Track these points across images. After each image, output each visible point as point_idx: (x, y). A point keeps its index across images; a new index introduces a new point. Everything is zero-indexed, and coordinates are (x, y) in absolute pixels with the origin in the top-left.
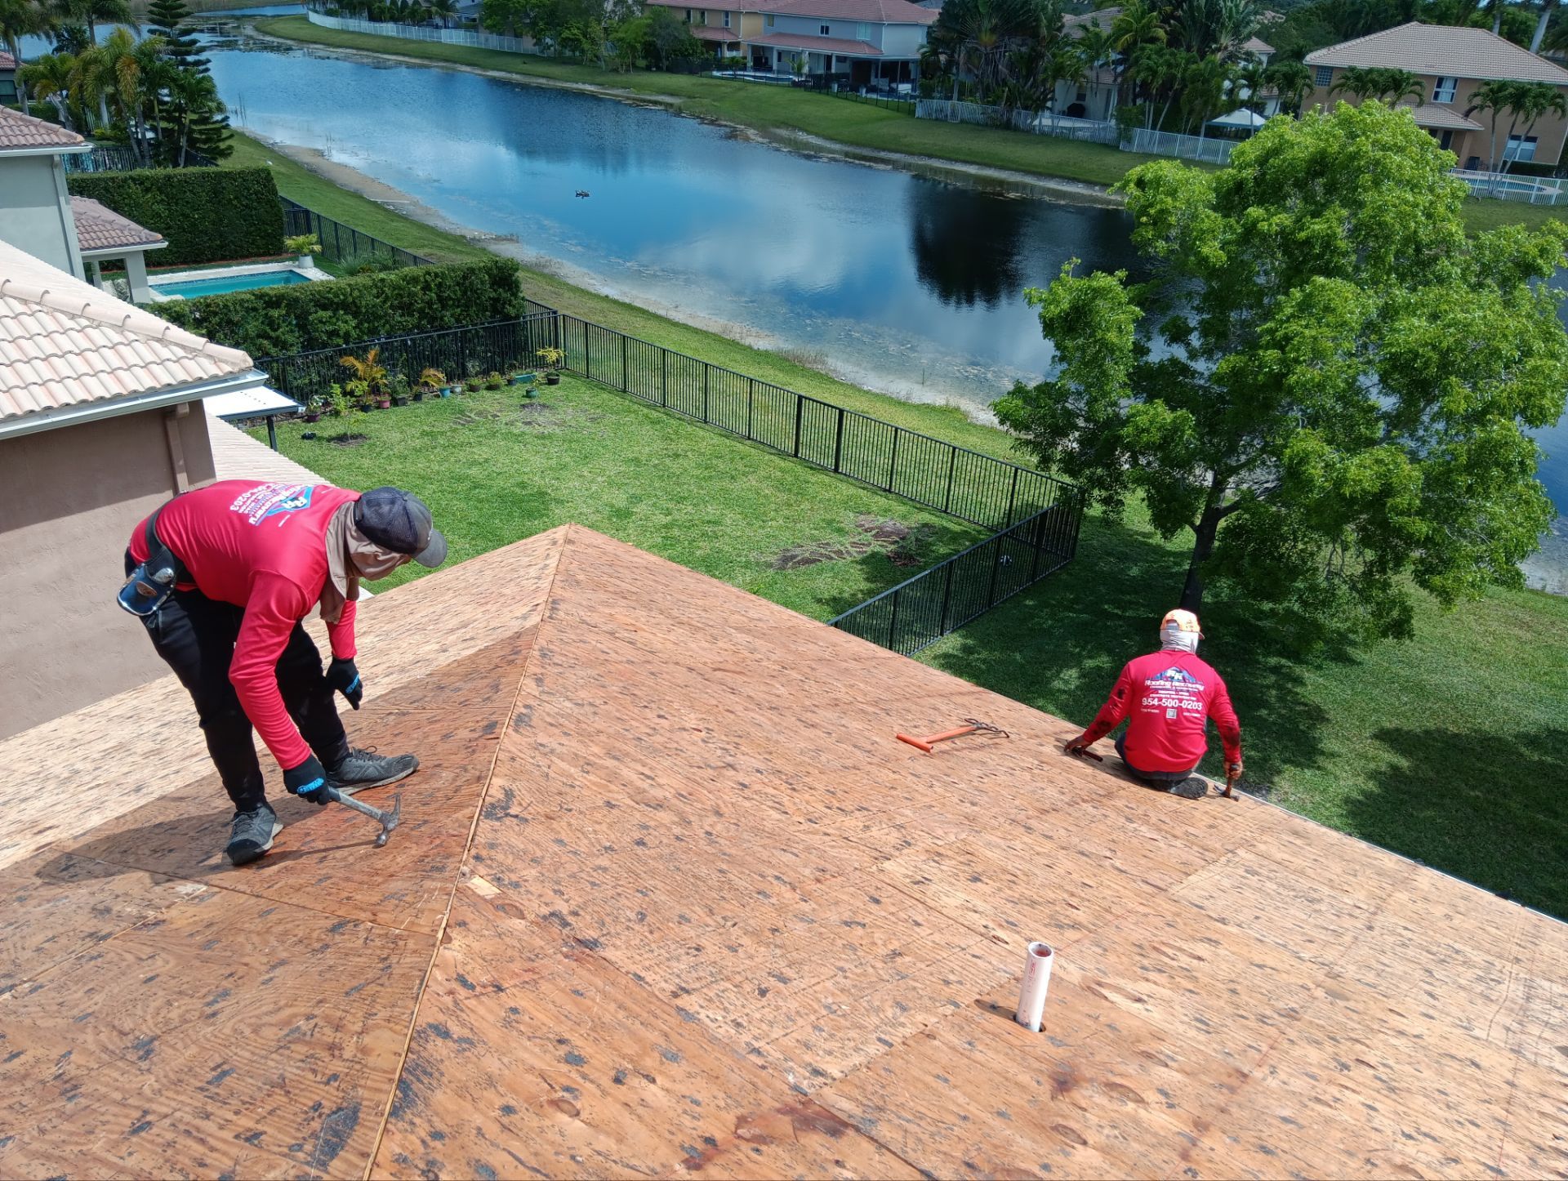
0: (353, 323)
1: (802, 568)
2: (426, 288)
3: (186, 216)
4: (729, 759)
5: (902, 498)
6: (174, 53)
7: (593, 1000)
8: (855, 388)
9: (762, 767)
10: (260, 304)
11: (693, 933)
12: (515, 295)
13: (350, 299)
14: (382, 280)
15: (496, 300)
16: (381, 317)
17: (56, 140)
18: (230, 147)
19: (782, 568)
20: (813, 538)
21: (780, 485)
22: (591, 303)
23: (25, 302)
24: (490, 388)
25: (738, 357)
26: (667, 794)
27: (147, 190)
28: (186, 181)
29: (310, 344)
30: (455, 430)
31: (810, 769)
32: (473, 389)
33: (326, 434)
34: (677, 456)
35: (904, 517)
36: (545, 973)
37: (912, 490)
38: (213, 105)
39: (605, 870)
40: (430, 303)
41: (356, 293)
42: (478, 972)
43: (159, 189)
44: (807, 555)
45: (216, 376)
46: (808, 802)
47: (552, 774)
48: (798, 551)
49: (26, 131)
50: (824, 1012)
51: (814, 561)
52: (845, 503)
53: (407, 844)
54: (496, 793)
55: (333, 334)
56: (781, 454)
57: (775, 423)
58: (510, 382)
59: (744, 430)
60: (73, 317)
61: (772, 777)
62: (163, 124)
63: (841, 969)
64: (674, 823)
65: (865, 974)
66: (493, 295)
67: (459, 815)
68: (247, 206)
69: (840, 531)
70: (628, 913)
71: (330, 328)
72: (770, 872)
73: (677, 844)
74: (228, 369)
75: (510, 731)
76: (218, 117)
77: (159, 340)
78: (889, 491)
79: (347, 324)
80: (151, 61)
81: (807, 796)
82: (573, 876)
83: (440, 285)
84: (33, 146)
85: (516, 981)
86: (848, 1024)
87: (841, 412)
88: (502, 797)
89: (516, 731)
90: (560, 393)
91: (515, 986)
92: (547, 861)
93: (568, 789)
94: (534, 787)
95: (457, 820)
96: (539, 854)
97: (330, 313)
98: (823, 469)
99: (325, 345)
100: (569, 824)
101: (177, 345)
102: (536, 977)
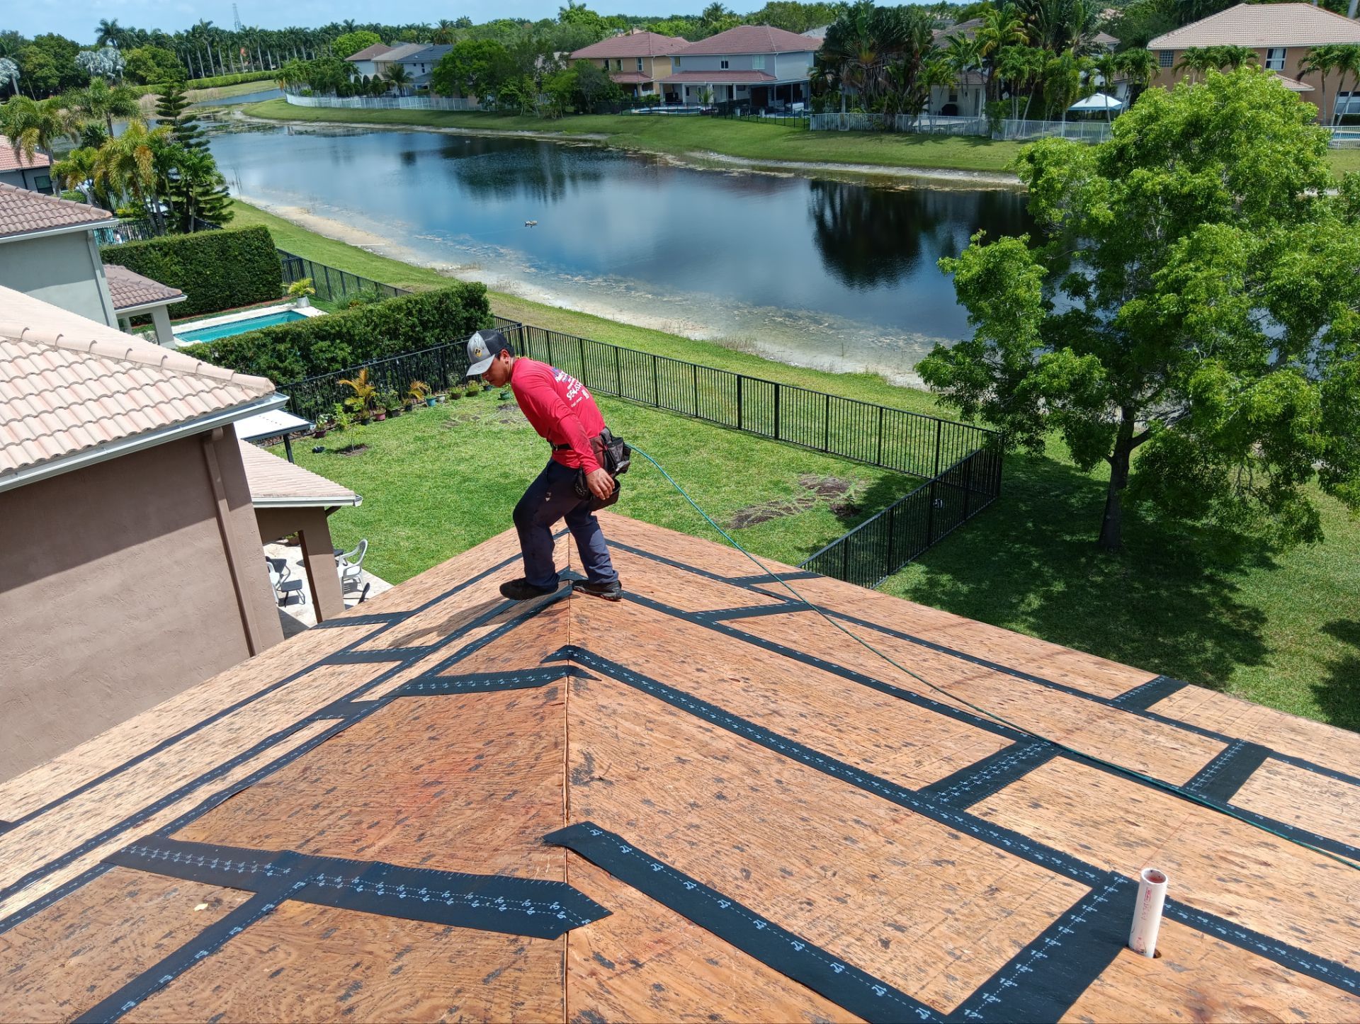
0: (349, 350)
1: (757, 526)
2: (409, 313)
3: (199, 274)
4: (772, 706)
5: (835, 455)
6: (179, 138)
7: (729, 968)
8: (785, 366)
9: (804, 712)
10: (268, 340)
11: (799, 887)
12: (485, 313)
13: (345, 330)
14: (371, 311)
15: (468, 319)
16: (371, 343)
17: (89, 217)
18: (231, 213)
19: (739, 527)
20: (763, 499)
21: (729, 455)
22: (549, 315)
23: (76, 352)
24: (470, 395)
25: (679, 348)
26: (731, 747)
27: (166, 255)
28: (197, 244)
29: (314, 371)
30: (442, 434)
31: (847, 709)
32: (455, 397)
33: (334, 447)
35: (842, 473)
36: (675, 942)
37: (846, 448)
38: (214, 179)
39: (697, 827)
40: (413, 327)
41: (349, 324)
42: (612, 948)
43: (175, 253)
44: (759, 514)
45: (244, 401)
46: (857, 742)
47: (621, 735)
48: (751, 511)
49: (63, 212)
50: (950, 959)
51: (766, 519)
52: (789, 466)
53: (503, 816)
54: (577, 759)
55: (333, 360)
56: (726, 427)
57: (718, 401)
59: (693, 411)
60: (118, 361)
61: (816, 720)
62: (174, 199)
63: (949, 911)
64: (744, 774)
65: (973, 915)
66: (466, 315)
67: (547, 783)
68: (249, 260)
69: (786, 490)
70: (733, 870)
71: (329, 355)
72: (847, 816)
73: (754, 794)
74: (253, 394)
75: (572, 694)
76: (218, 188)
77: (193, 375)
78: (826, 451)
79: (344, 351)
80: (161, 147)
81: (853, 736)
82: (670, 836)
83: (420, 311)
84: (70, 224)
85: (651, 955)
86: (976, 969)
87: (777, 386)
88: (583, 761)
89: (578, 695)
91: (651, 960)
92: (642, 823)
93: (639, 749)
94: (609, 748)
95: (547, 788)
96: (633, 816)
97: (328, 343)
98: (764, 437)
99: (326, 370)
100: (652, 784)
101: (209, 377)
102: (668, 948)
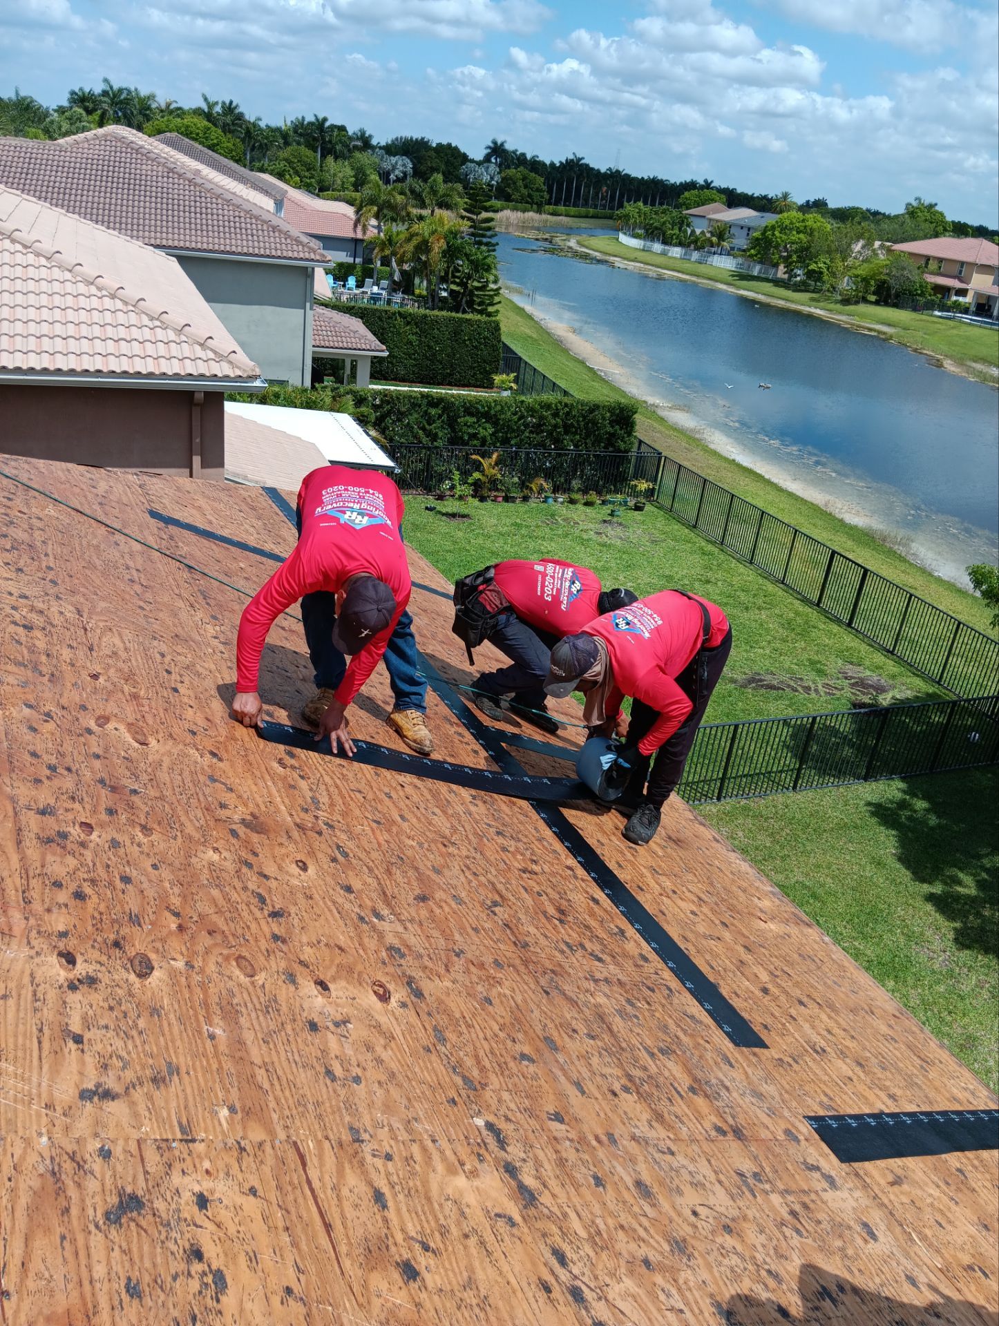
0: (491, 431)
1: (763, 691)
2: (555, 415)
3: (430, 347)
5: (900, 660)
6: (472, 234)
8: (925, 572)
10: (425, 402)
12: (630, 434)
13: (492, 412)
14: (522, 402)
15: (612, 435)
16: (514, 431)
17: (313, 256)
18: (497, 311)
19: (744, 686)
20: (790, 671)
21: (789, 625)
22: (713, 461)
23: (126, 303)
24: (587, 504)
25: (820, 523)
27: (408, 323)
28: (436, 321)
29: (455, 441)
30: (537, 526)
32: (572, 502)
33: (444, 511)
34: (708, 582)
35: (893, 677)
37: (908, 655)
38: (491, 278)
40: (556, 426)
41: (499, 408)
43: (416, 324)
44: (775, 683)
45: (228, 376)
48: (769, 677)
49: (295, 247)
51: (779, 688)
52: (840, 653)
55: (474, 436)
56: (805, 601)
57: (807, 575)
58: (604, 503)
59: (781, 576)
60: (152, 319)
62: (453, 287)
66: (609, 429)
68: (476, 347)
69: (820, 672)
71: (471, 431)
74: (239, 373)
76: (492, 286)
77: (201, 345)
78: (892, 652)
79: (486, 431)
80: (455, 238)
83: (568, 414)
84: (296, 259)
87: (866, 571)
90: (642, 518)
97: (474, 419)
98: (838, 621)
99: (467, 444)
101: (212, 350)
